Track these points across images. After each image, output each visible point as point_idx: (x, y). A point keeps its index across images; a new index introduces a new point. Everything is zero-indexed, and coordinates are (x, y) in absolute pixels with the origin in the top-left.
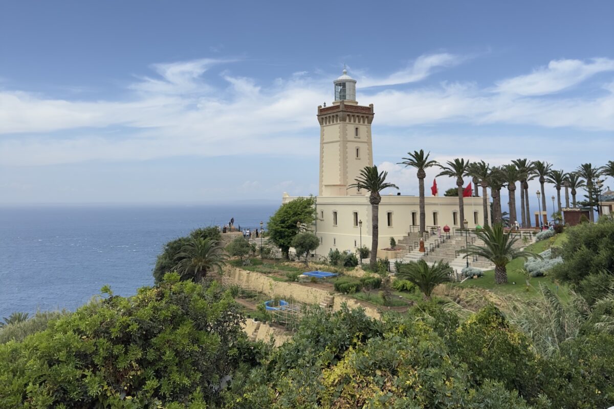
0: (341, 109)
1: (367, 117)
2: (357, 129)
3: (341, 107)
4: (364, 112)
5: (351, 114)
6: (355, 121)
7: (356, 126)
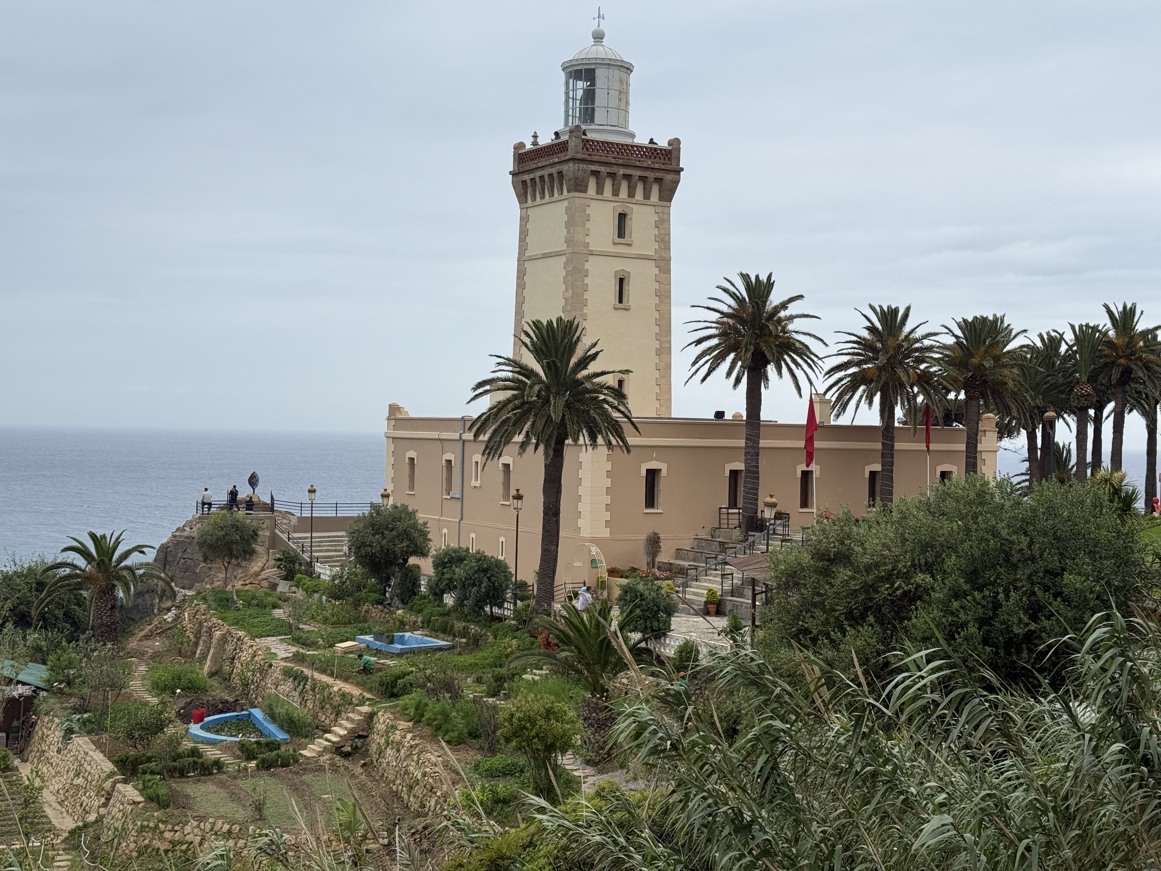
0: (571, 153)
1: (659, 181)
2: (622, 217)
3: (571, 145)
4: (648, 163)
5: (602, 169)
7: (620, 208)
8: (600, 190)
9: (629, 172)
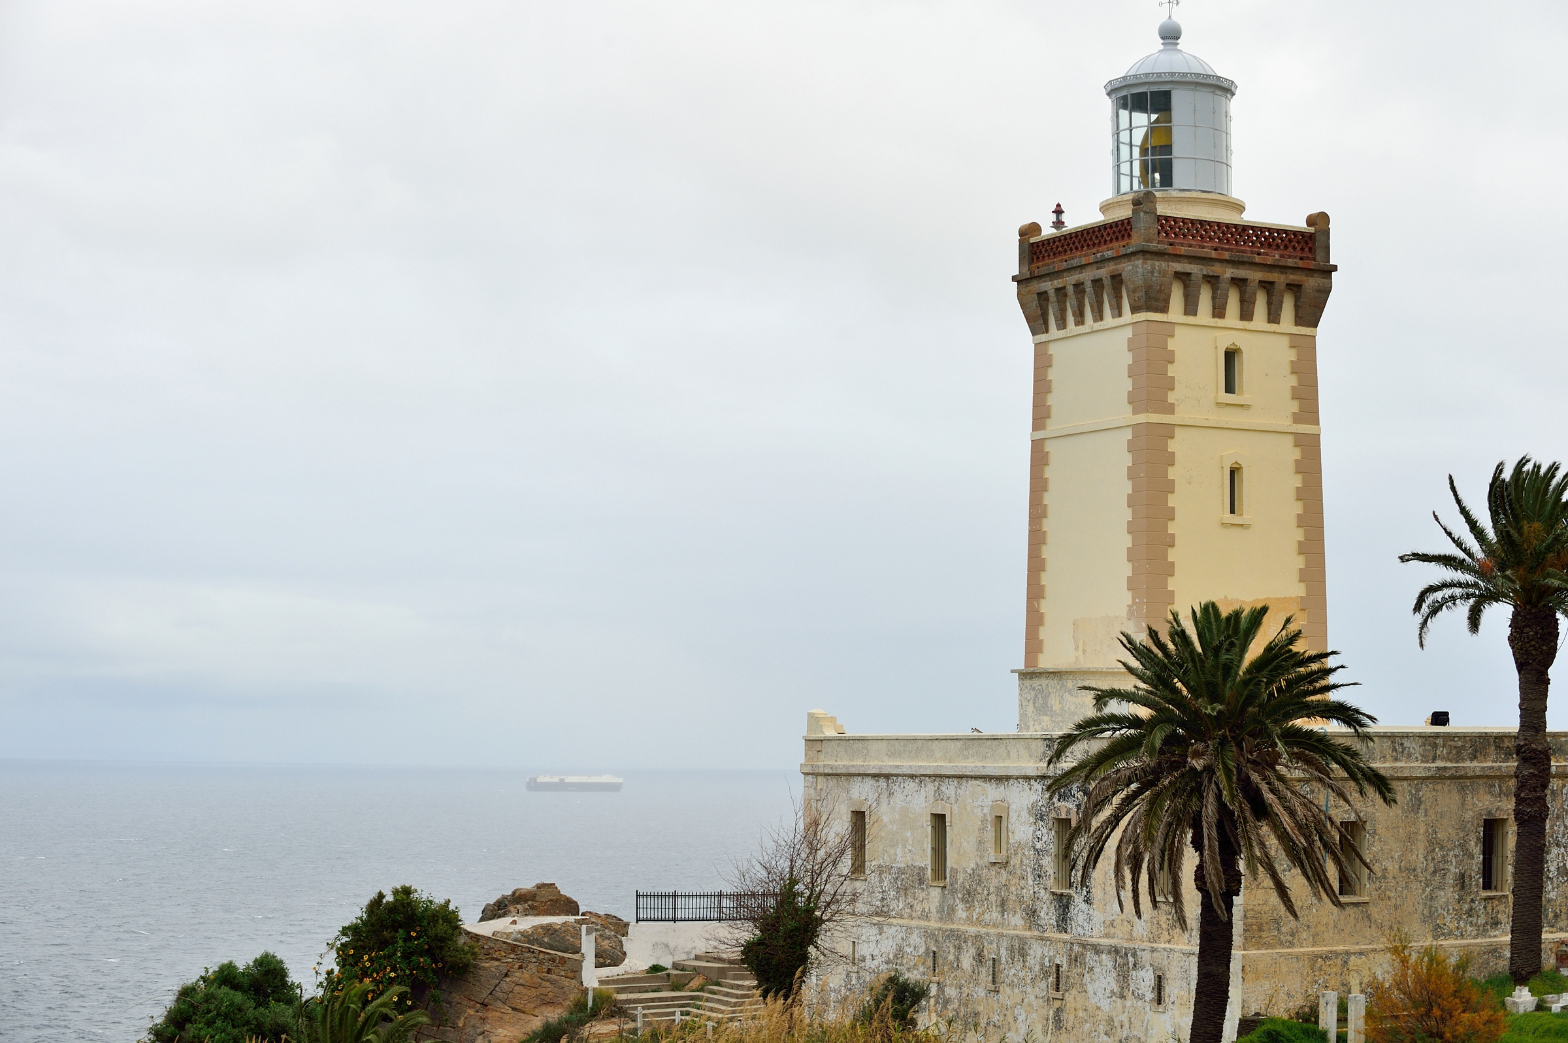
0: (1136, 241)
1: (1295, 288)
2: (1231, 356)
3: (1138, 228)
4: (1274, 257)
5: (1194, 269)
6: (1219, 311)
7: (1226, 340)
8: (1190, 308)
9: (1241, 273)
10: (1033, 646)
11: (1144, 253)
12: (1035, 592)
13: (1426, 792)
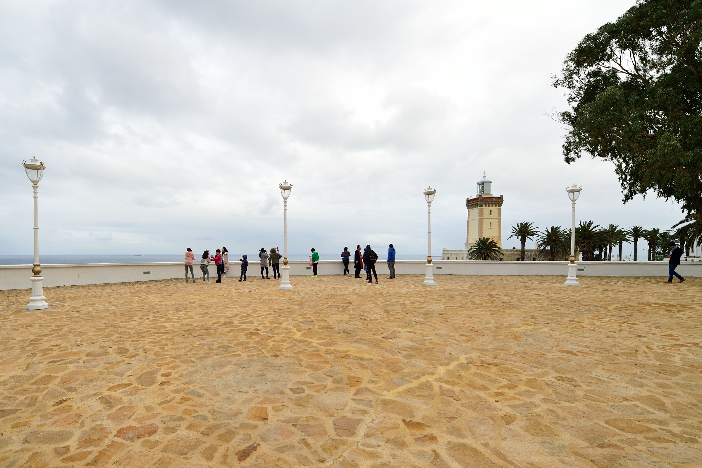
0: (479, 200)
1: (498, 203)
2: (490, 211)
3: (480, 198)
4: (496, 200)
5: (486, 202)
6: (489, 206)
7: (490, 209)
8: (486, 206)
9: (492, 202)
10: (467, 241)
11: (480, 201)
12: (468, 236)
13: (510, 255)
